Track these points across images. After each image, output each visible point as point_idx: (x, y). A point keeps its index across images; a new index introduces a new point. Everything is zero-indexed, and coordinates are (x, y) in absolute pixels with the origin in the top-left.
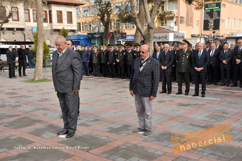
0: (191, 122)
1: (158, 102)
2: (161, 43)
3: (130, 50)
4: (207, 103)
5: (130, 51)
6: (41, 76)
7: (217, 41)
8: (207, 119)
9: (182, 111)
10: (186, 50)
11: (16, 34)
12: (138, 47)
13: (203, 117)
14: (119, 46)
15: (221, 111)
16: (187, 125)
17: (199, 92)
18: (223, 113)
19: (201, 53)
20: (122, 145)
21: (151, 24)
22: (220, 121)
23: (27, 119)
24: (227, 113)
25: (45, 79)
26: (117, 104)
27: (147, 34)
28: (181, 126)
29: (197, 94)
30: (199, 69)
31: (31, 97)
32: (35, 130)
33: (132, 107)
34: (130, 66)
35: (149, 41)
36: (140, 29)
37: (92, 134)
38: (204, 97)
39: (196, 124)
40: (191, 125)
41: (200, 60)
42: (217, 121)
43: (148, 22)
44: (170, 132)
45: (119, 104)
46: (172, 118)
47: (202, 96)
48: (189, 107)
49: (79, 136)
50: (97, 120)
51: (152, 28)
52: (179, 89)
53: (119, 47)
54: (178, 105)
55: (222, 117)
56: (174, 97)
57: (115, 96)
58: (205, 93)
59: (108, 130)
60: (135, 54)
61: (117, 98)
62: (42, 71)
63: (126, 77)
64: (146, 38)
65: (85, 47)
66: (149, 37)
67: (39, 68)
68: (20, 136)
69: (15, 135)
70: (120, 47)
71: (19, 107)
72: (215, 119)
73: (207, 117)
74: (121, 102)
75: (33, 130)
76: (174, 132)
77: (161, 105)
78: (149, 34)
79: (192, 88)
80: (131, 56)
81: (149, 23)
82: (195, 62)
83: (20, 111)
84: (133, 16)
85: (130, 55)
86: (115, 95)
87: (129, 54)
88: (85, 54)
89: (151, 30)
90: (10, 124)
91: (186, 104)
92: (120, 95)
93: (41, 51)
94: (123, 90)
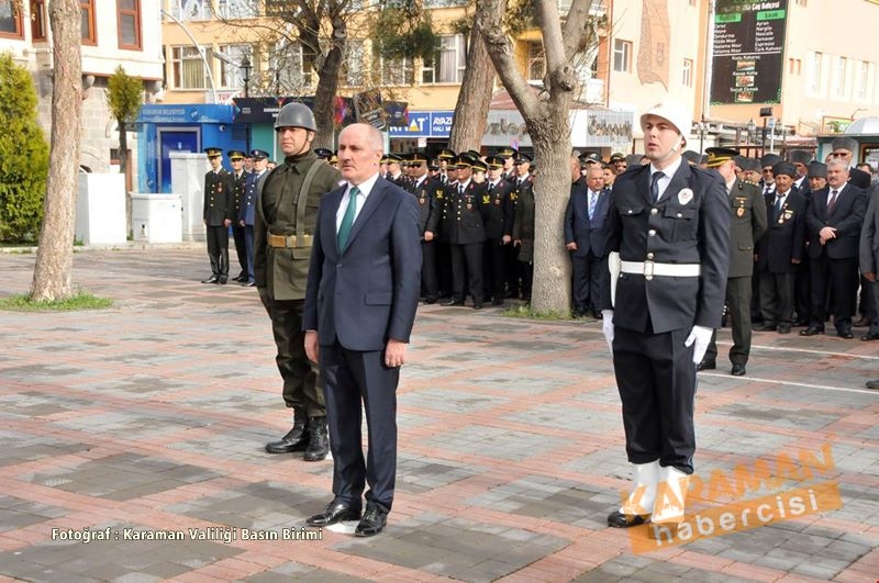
2: (594, 155)
3: (466, 178)
4: (851, 407)
5: (465, 185)
6: (68, 281)
9: (767, 438)
12: (495, 168)
14: (412, 162)
21: (566, 69)
23: (137, 461)
25: (83, 299)
27: (547, 114)
31: (74, 371)
32: (206, 504)
33: (546, 419)
34: (462, 248)
35: (554, 143)
36: (517, 91)
37: (461, 522)
39: (859, 489)
43: (552, 61)
45: (480, 404)
48: (784, 424)
49: (412, 528)
50: (437, 468)
51: (568, 90)
53: (413, 166)
54: (735, 414)
57: (442, 372)
59: (514, 506)
60: (486, 200)
61: (458, 382)
62: (69, 260)
63: (443, 297)
64: (541, 131)
65: (258, 159)
66: (554, 126)
67: (59, 246)
70: (419, 166)
71: (59, 415)
74: (489, 400)
75: (199, 503)
78: (554, 113)
80: (469, 206)
81: (558, 68)
85: (465, 202)
86: (442, 368)
87: (461, 195)
88: (255, 190)
89: (567, 95)
90: (79, 482)
91: (763, 410)
92: (462, 368)
93: (67, 171)
94: (461, 348)
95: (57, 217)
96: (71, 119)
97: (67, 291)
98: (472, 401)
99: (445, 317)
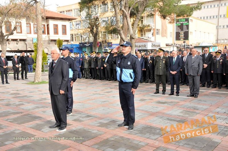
0: (168, 117)
1: (140, 100)
4: (181, 101)
6: (41, 79)
7: (188, 49)
8: (181, 114)
9: (161, 108)
10: (162, 57)
11: (19, 44)
13: (178, 112)
15: (192, 107)
16: (165, 120)
17: (174, 92)
18: (195, 109)
19: (175, 59)
20: (111, 137)
21: (133, 35)
22: (192, 116)
23: (29, 116)
24: (198, 109)
25: (43, 82)
26: (105, 103)
28: (160, 121)
29: (172, 93)
30: (174, 73)
31: (32, 96)
32: (36, 125)
33: (117, 105)
36: (124, 39)
37: (85, 128)
38: (178, 96)
39: (173, 119)
40: (168, 119)
41: (174, 65)
42: (190, 116)
43: (130, 33)
44: (151, 125)
46: (153, 114)
47: (177, 95)
48: (166, 105)
49: (74, 130)
50: (88, 116)
51: (134, 39)
52: (156, 89)
54: (157, 103)
55: (194, 112)
56: (153, 96)
57: (103, 95)
58: (179, 93)
59: (98, 125)
61: (105, 97)
62: (41, 75)
65: (77, 54)
67: (39, 72)
68: (24, 131)
69: (19, 130)
70: (107, 54)
71: (22, 106)
72: (188, 114)
73: (182, 112)
74: (108, 101)
75: (34, 125)
76: (154, 126)
77: (143, 103)
79: (168, 88)
81: (131, 35)
82: (170, 67)
83: (23, 109)
84: (118, 28)
88: (77, 60)
89: (133, 40)
90: (15, 120)
91: (163, 102)
92: (108, 94)
93: (40, 58)
94: (110, 90)
95: (38, 67)
96: (40, 48)
97: (40, 81)
98: (105, 101)
99: (111, 84)
